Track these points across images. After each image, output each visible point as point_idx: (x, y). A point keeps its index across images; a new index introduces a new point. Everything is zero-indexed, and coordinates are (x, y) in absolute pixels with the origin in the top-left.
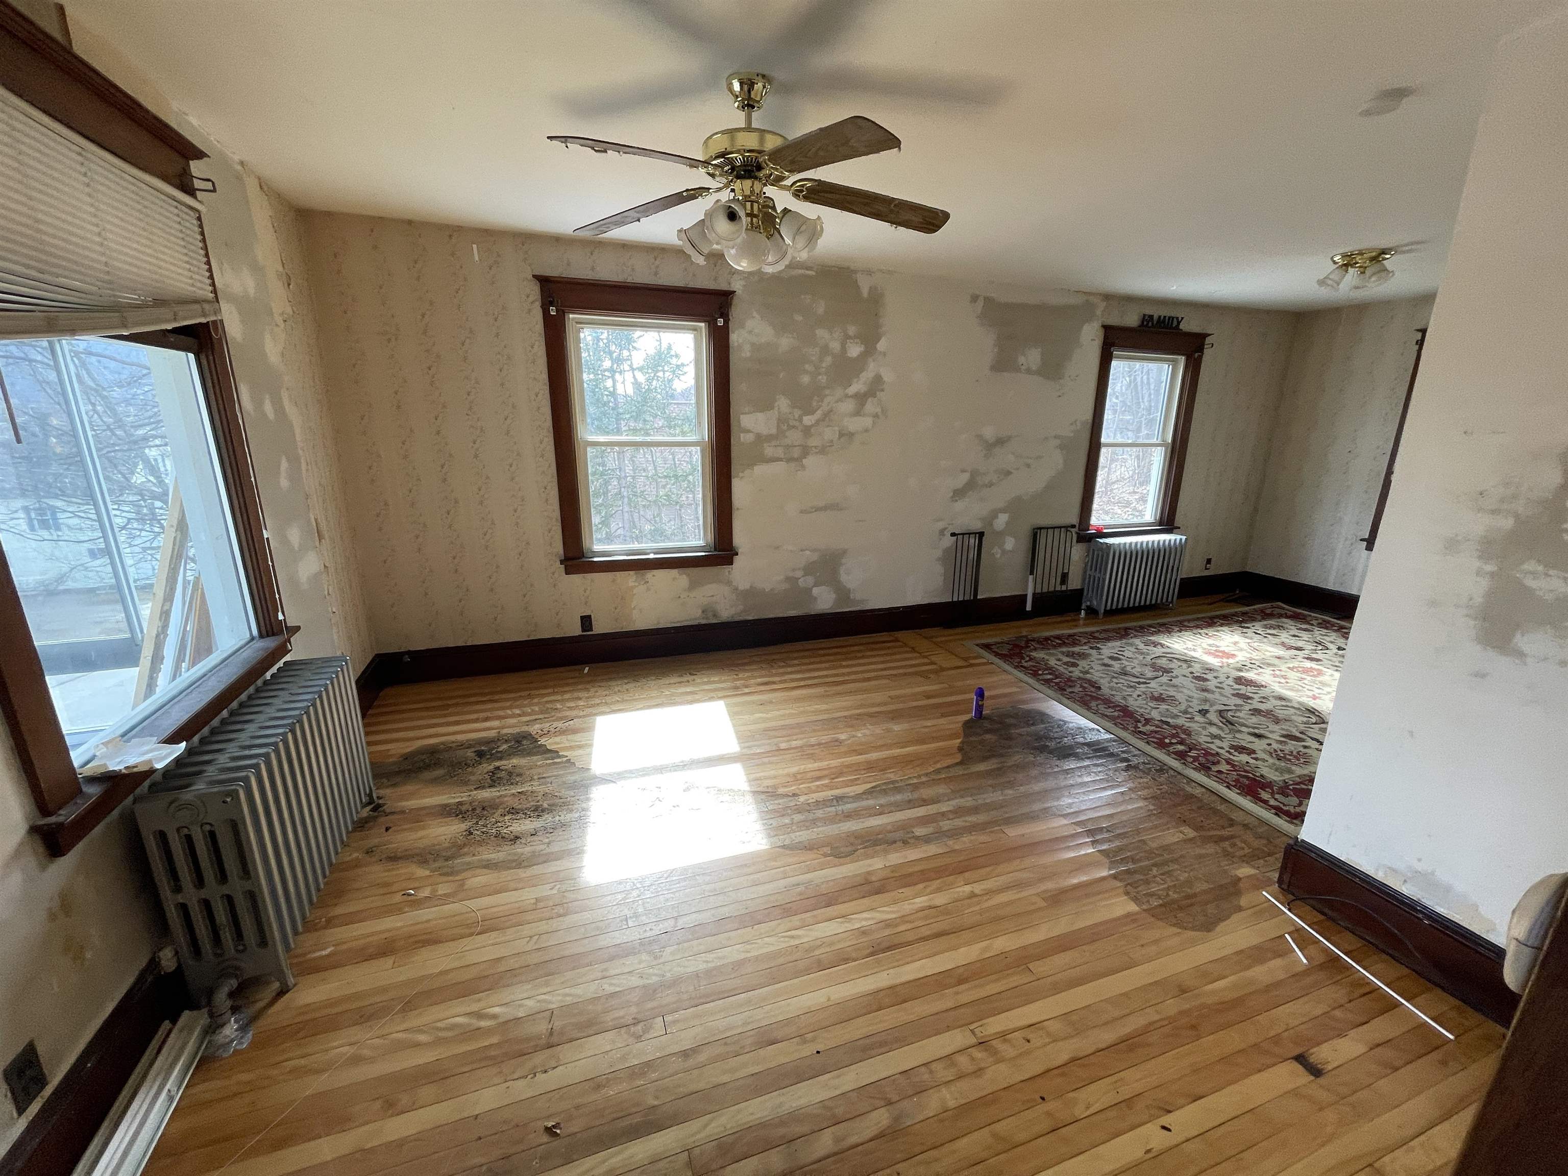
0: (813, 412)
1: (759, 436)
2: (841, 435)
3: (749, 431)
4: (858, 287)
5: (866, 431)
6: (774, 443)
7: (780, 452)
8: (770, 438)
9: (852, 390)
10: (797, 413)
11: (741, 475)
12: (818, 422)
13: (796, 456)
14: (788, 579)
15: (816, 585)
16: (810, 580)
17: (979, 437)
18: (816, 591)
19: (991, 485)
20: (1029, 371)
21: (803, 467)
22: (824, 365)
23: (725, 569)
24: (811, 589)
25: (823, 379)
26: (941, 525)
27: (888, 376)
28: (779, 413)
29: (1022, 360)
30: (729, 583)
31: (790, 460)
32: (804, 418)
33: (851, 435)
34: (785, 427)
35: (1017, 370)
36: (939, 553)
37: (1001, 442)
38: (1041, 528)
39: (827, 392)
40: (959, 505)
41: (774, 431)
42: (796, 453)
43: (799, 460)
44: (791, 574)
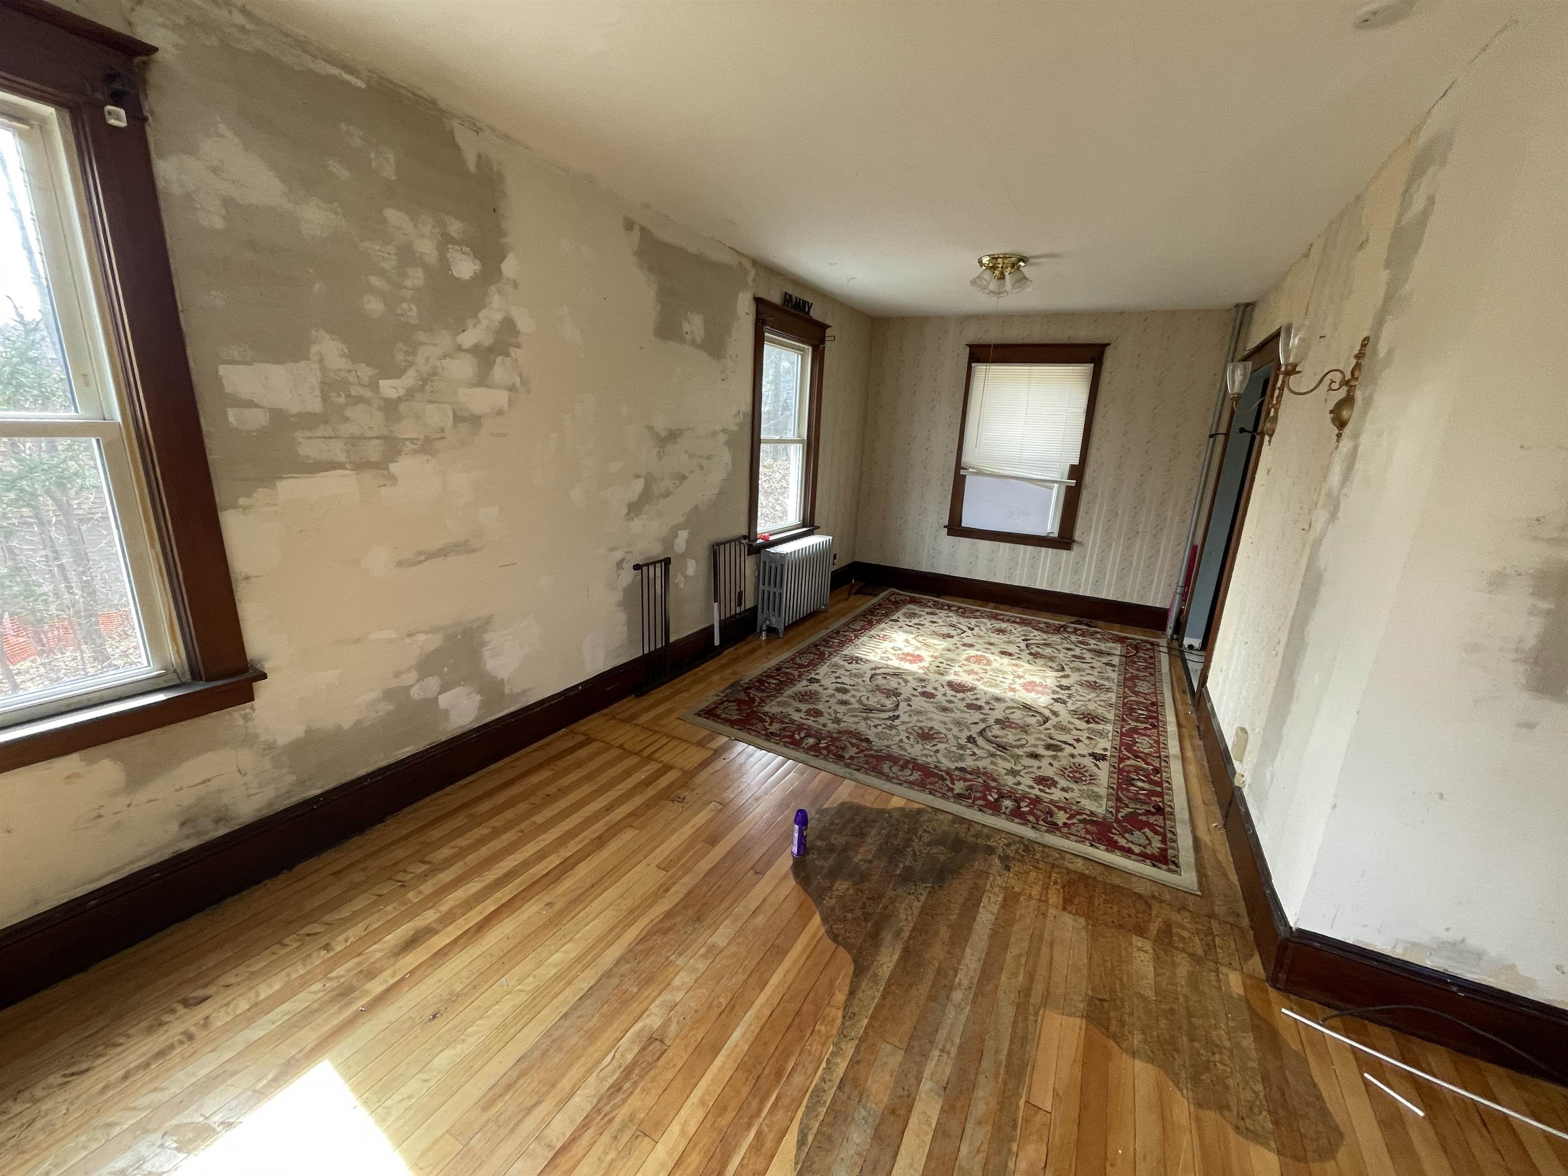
0: (398, 373)
1: (278, 416)
2: (458, 419)
3: (251, 404)
4: (457, 147)
5: (500, 413)
6: (321, 431)
7: (337, 451)
8: (308, 421)
9: (468, 339)
10: (365, 372)
11: (242, 501)
12: (410, 394)
13: (375, 457)
14: (388, 695)
15: (444, 689)
16: (433, 683)
17: (650, 428)
18: (444, 700)
19: (667, 494)
20: (694, 343)
21: (392, 479)
22: (408, 283)
23: (235, 715)
24: (436, 699)
25: (412, 313)
26: (618, 555)
27: (525, 323)
28: (323, 369)
29: (686, 327)
30: (249, 740)
31: (360, 466)
32: (383, 383)
33: (475, 420)
34: (342, 400)
35: (682, 340)
36: (618, 596)
37: (673, 436)
38: (718, 544)
39: (421, 336)
40: (637, 525)
41: (315, 405)
42: (373, 450)
43: (380, 466)
44: (394, 683)
